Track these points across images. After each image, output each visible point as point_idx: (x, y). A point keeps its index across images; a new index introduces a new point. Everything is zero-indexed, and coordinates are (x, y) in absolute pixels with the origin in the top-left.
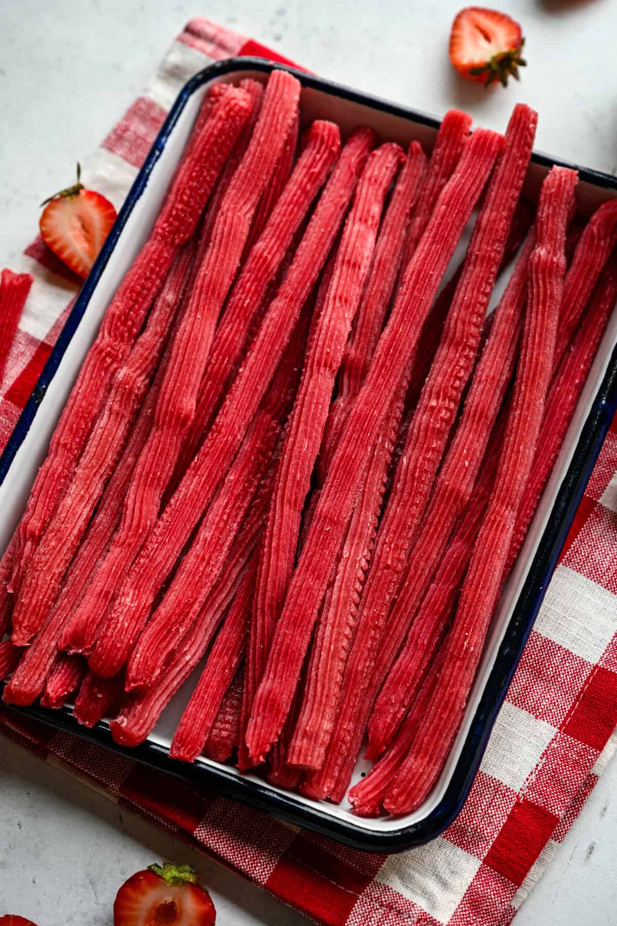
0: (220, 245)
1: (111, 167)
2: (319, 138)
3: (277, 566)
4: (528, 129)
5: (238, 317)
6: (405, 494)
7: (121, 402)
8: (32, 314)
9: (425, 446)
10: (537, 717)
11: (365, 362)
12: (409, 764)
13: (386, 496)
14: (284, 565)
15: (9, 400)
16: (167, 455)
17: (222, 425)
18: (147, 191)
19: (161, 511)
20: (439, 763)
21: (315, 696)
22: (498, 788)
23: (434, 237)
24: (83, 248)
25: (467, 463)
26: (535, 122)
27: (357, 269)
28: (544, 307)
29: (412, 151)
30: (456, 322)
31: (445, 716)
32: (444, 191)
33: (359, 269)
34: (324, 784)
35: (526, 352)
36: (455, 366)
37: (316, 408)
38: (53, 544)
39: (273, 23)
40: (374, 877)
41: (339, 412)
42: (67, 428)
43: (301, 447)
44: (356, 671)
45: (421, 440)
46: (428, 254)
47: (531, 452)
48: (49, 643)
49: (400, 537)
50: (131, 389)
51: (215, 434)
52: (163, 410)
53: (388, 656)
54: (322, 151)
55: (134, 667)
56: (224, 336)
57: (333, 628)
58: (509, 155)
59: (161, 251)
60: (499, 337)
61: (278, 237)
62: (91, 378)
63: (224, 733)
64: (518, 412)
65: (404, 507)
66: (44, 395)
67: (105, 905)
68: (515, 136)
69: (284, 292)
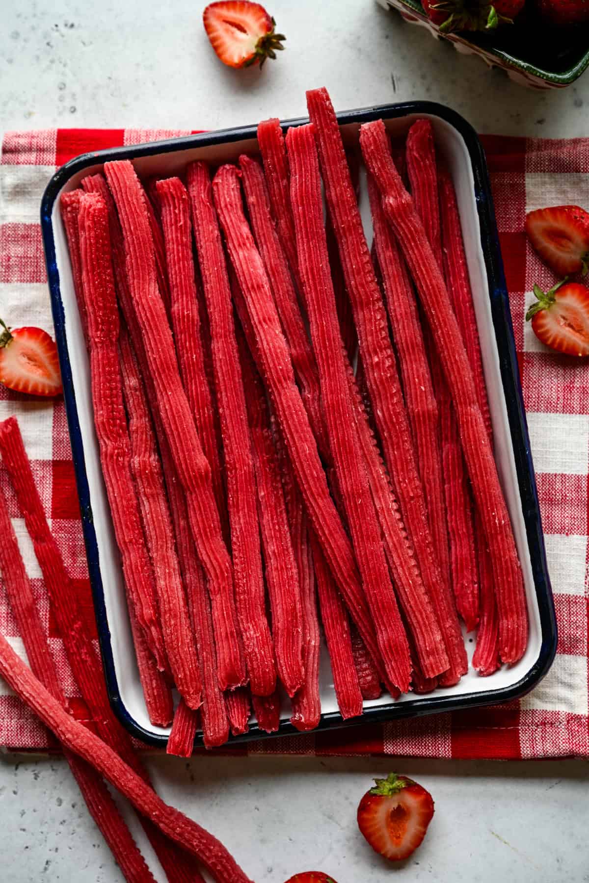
0: (151, 329)
1: (16, 294)
2: (169, 196)
3: (337, 545)
4: (327, 108)
5: (195, 373)
6: (394, 439)
7: (149, 484)
8: (30, 443)
9: (388, 395)
10: (567, 534)
11: (307, 353)
12: (505, 625)
13: (379, 445)
14: (342, 542)
15: (57, 519)
16: (209, 507)
17: (235, 462)
18: (66, 312)
19: (230, 551)
20: (524, 613)
21: (418, 622)
22: (570, 601)
23: (307, 236)
24: (39, 375)
25: (423, 388)
26: (328, 99)
27: (262, 289)
28: (415, 242)
29: (244, 165)
30: (357, 288)
31: (511, 579)
32: (293, 193)
33: (263, 287)
34: (456, 673)
35: (420, 283)
36: (375, 322)
37: (297, 415)
38: (173, 622)
39: (61, 99)
40: (519, 707)
41: (311, 403)
42: (124, 528)
43: (304, 451)
44: (433, 583)
45: (382, 392)
46: (310, 252)
47: (464, 357)
48: (214, 691)
49: (408, 471)
50: (151, 471)
51: (233, 471)
52: (187, 477)
53: (444, 554)
54: (177, 205)
55: (286, 676)
56: (194, 394)
57: (402, 567)
58: (324, 136)
59: (108, 354)
60: (392, 279)
61: (186, 293)
62: (117, 481)
63: (369, 678)
64: (440, 332)
65: (399, 448)
66: (91, 513)
67: (348, 827)
68: (320, 119)
69: (217, 334)
